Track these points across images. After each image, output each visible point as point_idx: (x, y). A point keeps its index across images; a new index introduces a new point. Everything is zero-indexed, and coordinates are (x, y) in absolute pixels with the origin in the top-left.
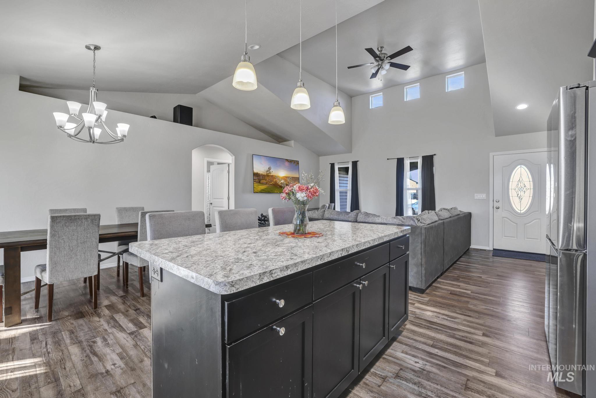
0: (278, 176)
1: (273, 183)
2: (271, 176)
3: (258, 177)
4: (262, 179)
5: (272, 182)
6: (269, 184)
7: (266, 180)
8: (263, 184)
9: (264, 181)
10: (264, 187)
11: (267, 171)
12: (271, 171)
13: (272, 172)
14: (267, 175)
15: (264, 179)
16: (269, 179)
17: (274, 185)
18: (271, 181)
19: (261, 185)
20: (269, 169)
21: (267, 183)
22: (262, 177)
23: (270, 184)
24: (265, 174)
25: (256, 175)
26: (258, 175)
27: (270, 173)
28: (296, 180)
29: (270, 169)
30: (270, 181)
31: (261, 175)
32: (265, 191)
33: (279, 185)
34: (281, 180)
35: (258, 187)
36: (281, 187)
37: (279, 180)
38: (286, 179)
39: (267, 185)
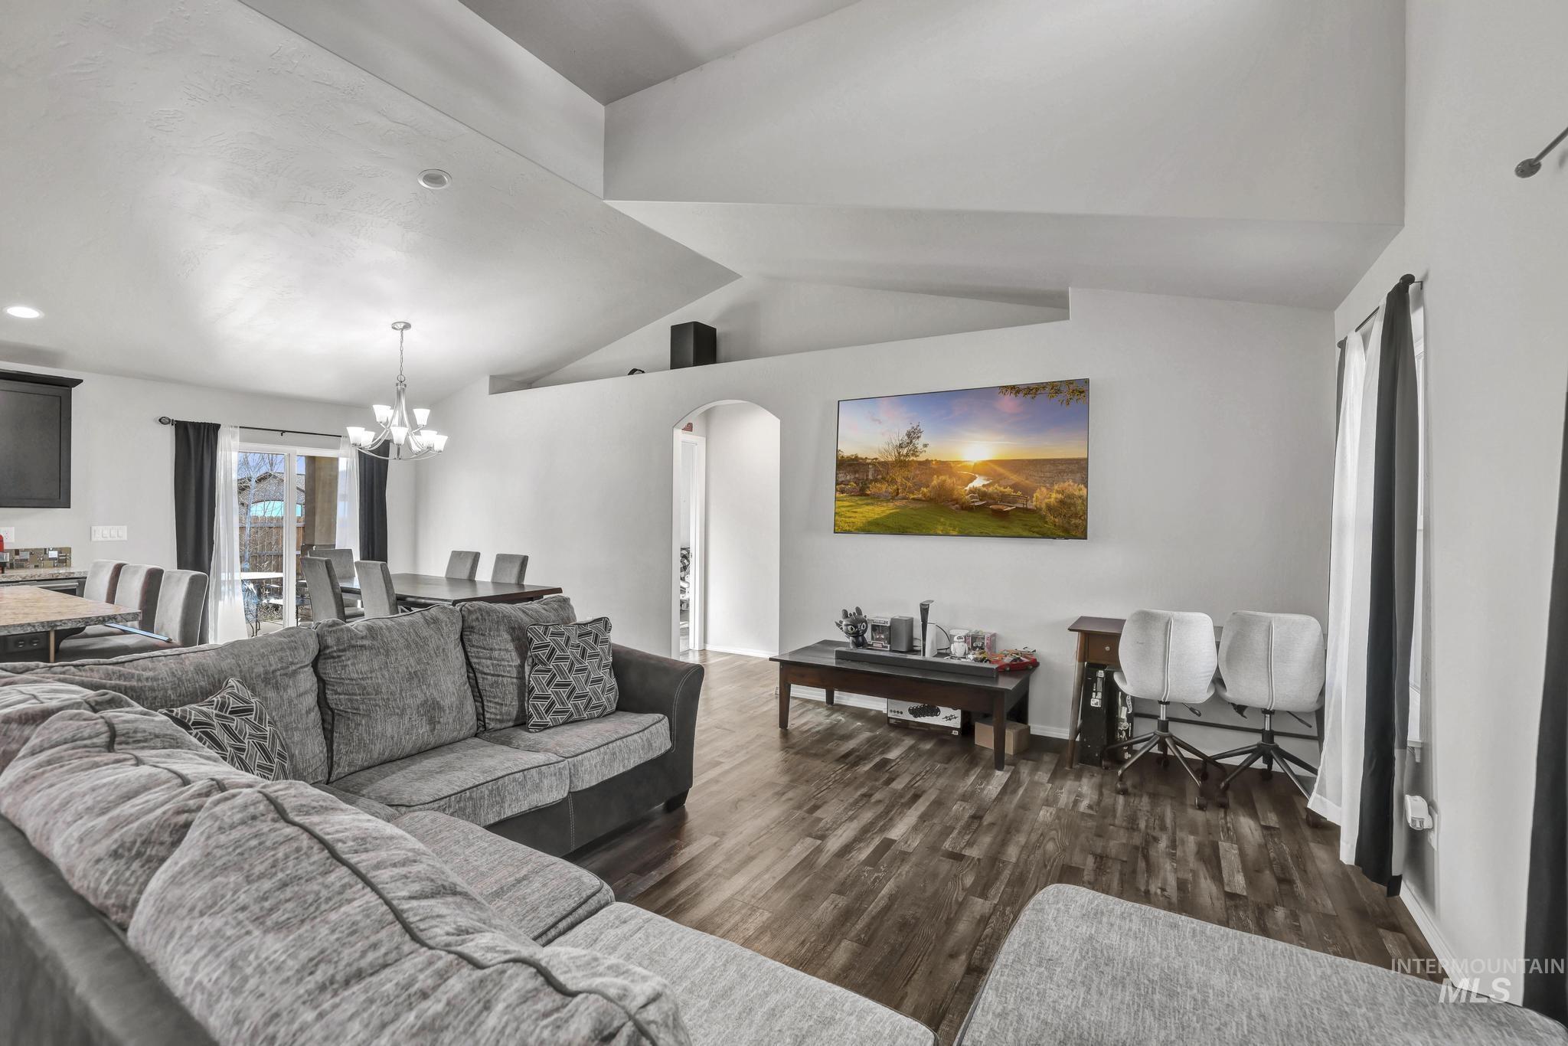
0: (959, 463)
1: (924, 495)
2: (920, 463)
3: (856, 472)
4: (876, 480)
5: (925, 490)
6: (904, 498)
7: (893, 481)
8: (876, 498)
9: (884, 488)
10: (883, 512)
11: (901, 446)
12: (919, 444)
13: (925, 446)
14: (901, 461)
15: (883, 478)
16: (907, 479)
17: (929, 500)
18: (918, 486)
19: (867, 504)
20: (909, 435)
21: (895, 496)
22: (877, 471)
23: (912, 496)
24: (891, 458)
25: (850, 465)
26: (859, 464)
27: (915, 453)
28: (1061, 472)
29: (912, 435)
30: (909, 484)
31: (869, 464)
32: (885, 526)
33: (956, 501)
34: (972, 479)
35: (855, 512)
36: (967, 508)
37: (959, 477)
38: (1000, 470)
39: (898, 503)
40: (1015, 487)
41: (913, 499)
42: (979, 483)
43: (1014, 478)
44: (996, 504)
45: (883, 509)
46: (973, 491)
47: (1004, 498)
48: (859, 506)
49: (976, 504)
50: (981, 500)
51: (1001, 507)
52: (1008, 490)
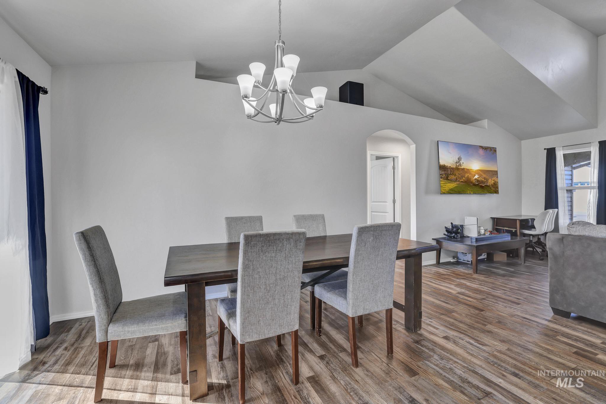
0: (471, 169)
1: (464, 180)
2: (462, 169)
3: (445, 171)
4: (451, 174)
5: (464, 178)
6: (459, 181)
7: (455, 175)
8: (451, 181)
9: (453, 177)
11: (457, 163)
12: (461, 162)
13: (463, 163)
14: (457, 168)
15: (453, 174)
16: (459, 174)
17: (465, 182)
18: (462, 177)
19: (449, 183)
20: (458, 159)
21: (456, 180)
22: (451, 171)
24: (454, 167)
25: (443, 168)
26: (446, 168)
27: (460, 165)
28: (494, 174)
29: (460, 159)
30: (460, 176)
31: (448, 168)
32: (454, 191)
33: (472, 182)
34: (475, 175)
35: (446, 186)
36: (475, 185)
37: (472, 175)
38: (481, 173)
39: (457, 183)
40: (484, 178)
41: (461, 181)
42: (476, 177)
43: (484, 176)
44: (481, 184)
45: (454, 185)
46: (476, 179)
47: (482, 182)
48: (446, 183)
49: (476, 184)
50: (477, 182)
51: (482, 185)
52: (483, 179)
